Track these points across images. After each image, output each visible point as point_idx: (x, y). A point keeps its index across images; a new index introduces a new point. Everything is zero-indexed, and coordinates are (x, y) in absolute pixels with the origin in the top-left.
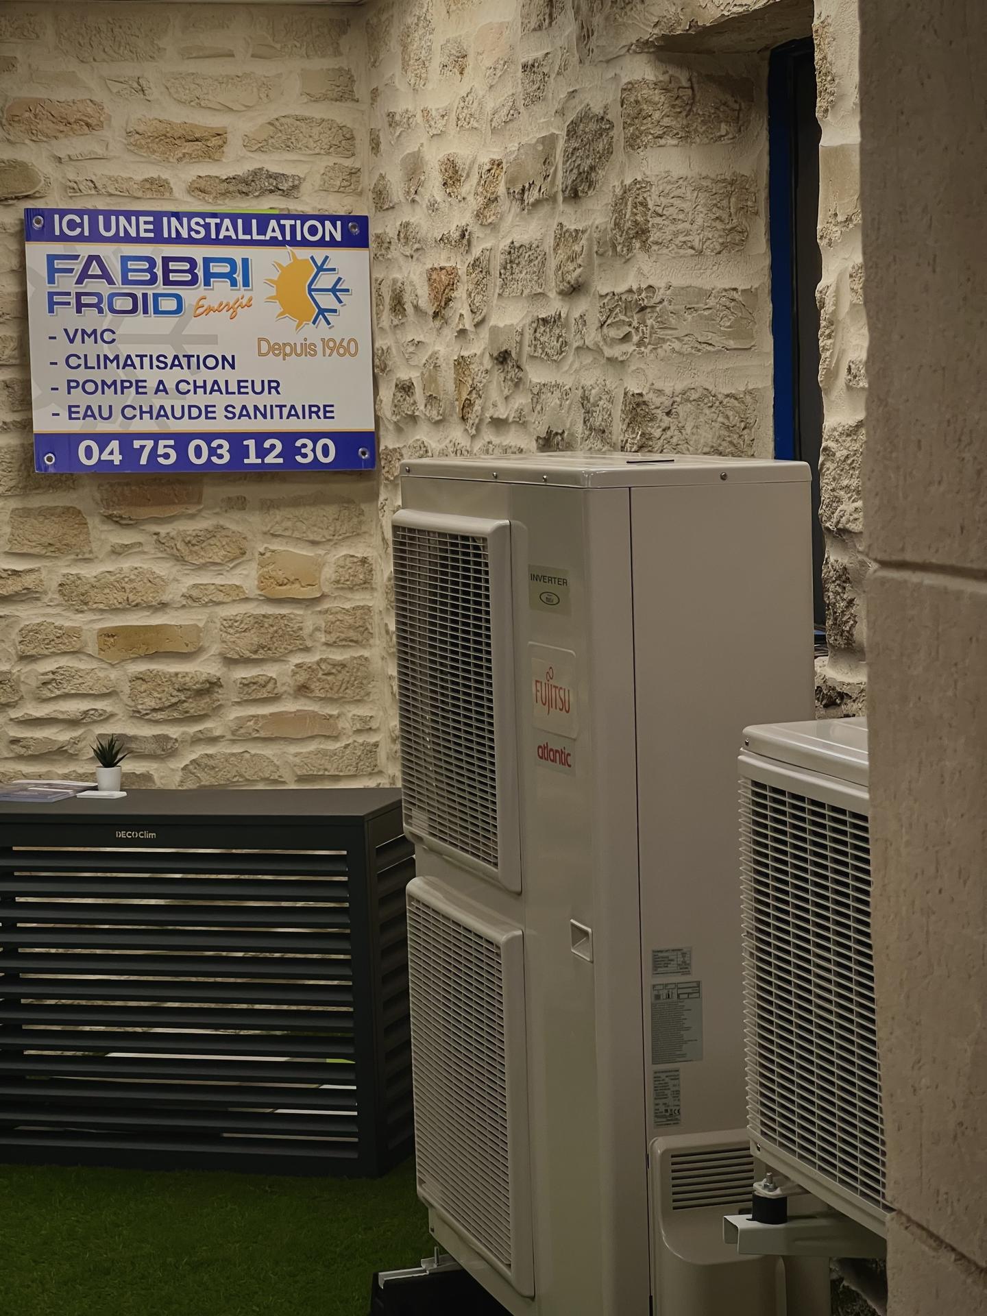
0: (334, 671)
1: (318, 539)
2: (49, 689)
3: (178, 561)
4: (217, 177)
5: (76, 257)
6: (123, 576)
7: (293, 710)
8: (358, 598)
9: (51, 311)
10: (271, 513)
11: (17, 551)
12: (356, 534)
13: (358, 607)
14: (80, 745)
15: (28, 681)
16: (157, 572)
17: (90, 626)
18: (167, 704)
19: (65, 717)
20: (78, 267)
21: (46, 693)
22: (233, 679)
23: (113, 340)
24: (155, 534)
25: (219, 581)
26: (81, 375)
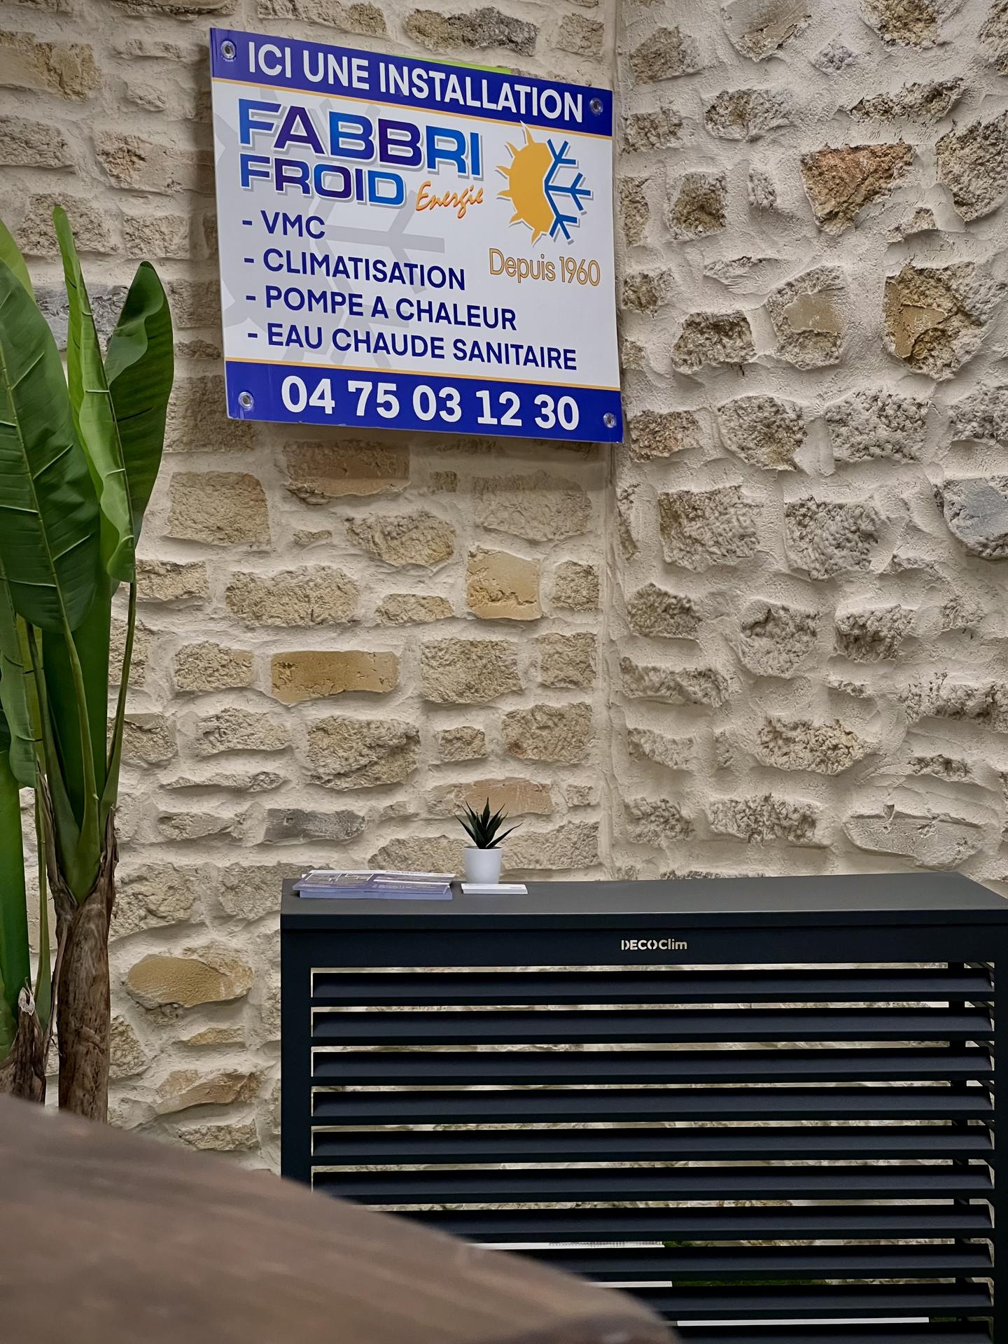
0: (550, 723)
1: (538, 537)
2: (211, 742)
3: (372, 559)
4: (438, 14)
5: (275, 108)
6: (308, 578)
7: (501, 777)
8: (579, 622)
9: (245, 183)
10: (485, 497)
11: (179, 536)
12: (580, 534)
13: (578, 635)
14: (246, 825)
15: (183, 730)
16: (349, 575)
17: (262, 650)
18: (355, 766)
19: (230, 783)
20: (279, 122)
21: (207, 749)
22: (432, 733)
23: (322, 234)
24: (348, 520)
25: (420, 591)
26: (284, 280)
